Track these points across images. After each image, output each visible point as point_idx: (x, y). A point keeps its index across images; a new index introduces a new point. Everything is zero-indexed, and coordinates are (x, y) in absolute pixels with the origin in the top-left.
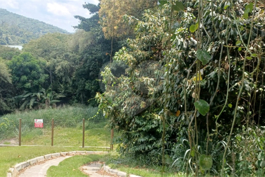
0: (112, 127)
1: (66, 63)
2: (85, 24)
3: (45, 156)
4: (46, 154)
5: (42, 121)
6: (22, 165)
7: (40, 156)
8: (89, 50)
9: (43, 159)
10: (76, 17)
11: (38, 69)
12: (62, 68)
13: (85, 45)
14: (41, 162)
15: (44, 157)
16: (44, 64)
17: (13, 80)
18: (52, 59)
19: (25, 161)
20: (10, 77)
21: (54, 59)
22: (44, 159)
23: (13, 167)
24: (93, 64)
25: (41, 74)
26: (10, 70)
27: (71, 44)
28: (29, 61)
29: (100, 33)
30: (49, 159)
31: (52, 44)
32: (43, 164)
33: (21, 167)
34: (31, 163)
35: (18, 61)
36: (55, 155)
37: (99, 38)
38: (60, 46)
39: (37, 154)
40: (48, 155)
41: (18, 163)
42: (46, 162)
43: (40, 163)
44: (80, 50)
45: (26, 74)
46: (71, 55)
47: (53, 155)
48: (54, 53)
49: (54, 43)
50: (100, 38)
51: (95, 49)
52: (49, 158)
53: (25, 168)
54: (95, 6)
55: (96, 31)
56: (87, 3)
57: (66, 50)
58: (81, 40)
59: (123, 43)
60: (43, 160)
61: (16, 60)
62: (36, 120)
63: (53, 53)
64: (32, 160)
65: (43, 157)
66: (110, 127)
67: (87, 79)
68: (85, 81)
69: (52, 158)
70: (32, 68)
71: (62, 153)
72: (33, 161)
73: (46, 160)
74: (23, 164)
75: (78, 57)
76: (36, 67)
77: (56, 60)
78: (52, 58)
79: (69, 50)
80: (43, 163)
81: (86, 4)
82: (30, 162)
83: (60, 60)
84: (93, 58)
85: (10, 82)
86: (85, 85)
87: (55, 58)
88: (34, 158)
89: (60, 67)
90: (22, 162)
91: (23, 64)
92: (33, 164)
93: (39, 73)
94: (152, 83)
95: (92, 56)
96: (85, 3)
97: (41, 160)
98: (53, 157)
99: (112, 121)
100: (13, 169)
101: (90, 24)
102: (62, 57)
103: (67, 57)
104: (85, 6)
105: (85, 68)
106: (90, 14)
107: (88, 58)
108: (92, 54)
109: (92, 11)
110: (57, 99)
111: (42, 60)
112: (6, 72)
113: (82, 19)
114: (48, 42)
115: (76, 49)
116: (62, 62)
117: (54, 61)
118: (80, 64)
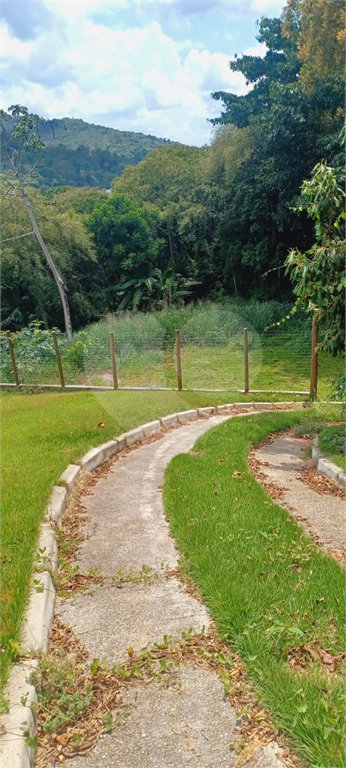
0: (335, 350)
1: (198, 210)
2: (237, 111)
3: (164, 419)
4: (164, 416)
6: (104, 452)
7: (151, 420)
8: (246, 174)
9: (157, 428)
10: (216, 96)
11: (142, 230)
12: (192, 220)
13: (239, 163)
14: (153, 436)
15: (161, 422)
16: (155, 217)
17: (99, 253)
18: (169, 205)
19: (112, 439)
20: (93, 248)
21: (173, 204)
22: (160, 428)
23: (77, 461)
24: (257, 205)
25: (151, 239)
26: (92, 235)
27: (207, 165)
28: (127, 212)
29: (272, 125)
30: (173, 427)
31: (169, 172)
32: (157, 441)
33: (101, 455)
34: (130, 441)
35: (105, 214)
36: (185, 416)
37: (270, 136)
38: (185, 173)
39: (142, 418)
40: (169, 417)
41: (95, 446)
42: (166, 435)
43: (151, 437)
44: (228, 179)
45: (122, 240)
46: (208, 189)
47: (181, 416)
48: (174, 189)
49: (171, 169)
50: (273, 136)
51: (261, 170)
52: (174, 424)
53: (114, 457)
54: (258, 60)
55: (261, 122)
56: (240, 57)
57: (196, 179)
58: (228, 151)
59: (329, 143)
60: (159, 431)
61: (101, 212)
63: (172, 190)
64: (131, 432)
65: (158, 422)
66: (329, 349)
67: (244, 243)
68: (241, 247)
69: (180, 423)
70: (132, 227)
71: (201, 409)
72: (132, 436)
73: (167, 428)
74: (108, 449)
75: (223, 193)
76: (140, 223)
77: (177, 206)
78: (170, 202)
79: (203, 180)
80: (158, 439)
81: (238, 59)
82: (125, 440)
83: (185, 204)
84: (257, 191)
85: (94, 258)
86: (241, 256)
87: (177, 201)
88: (136, 427)
89: (187, 220)
90: (106, 442)
91: (113, 219)
92: (135, 443)
93: (145, 237)
95: (254, 188)
96: (236, 56)
97: (154, 432)
98: (181, 420)
99: (336, 332)
100: (78, 468)
101: (247, 108)
102: (189, 197)
103: (200, 197)
104: (234, 66)
105: (240, 217)
106: (247, 83)
107: (245, 194)
108: (253, 182)
109: (251, 77)
110: (184, 289)
111: (150, 207)
112: (84, 239)
113: (229, 99)
114: (161, 166)
115: (218, 176)
116: (191, 209)
117: (174, 206)
118: (228, 208)
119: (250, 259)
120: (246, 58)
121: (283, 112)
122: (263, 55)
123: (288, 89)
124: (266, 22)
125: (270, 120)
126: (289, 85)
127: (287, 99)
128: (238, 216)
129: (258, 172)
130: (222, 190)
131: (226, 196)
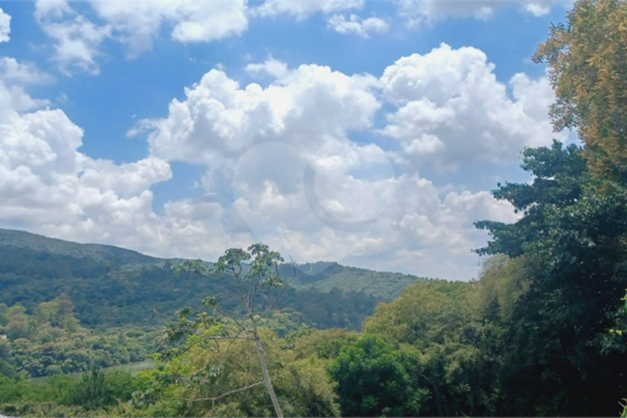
1: (470, 353)
2: (506, 239)
8: (528, 306)
10: (480, 225)
11: (399, 377)
12: (462, 365)
13: (516, 295)
16: (415, 362)
18: (432, 346)
20: (336, 401)
21: (437, 345)
24: (548, 346)
25: (410, 389)
26: (336, 384)
27: (475, 302)
28: (379, 355)
29: (553, 252)
31: (430, 309)
35: (352, 358)
37: (552, 263)
38: (449, 309)
44: (503, 315)
45: (374, 390)
46: (479, 328)
48: (438, 328)
49: (432, 305)
50: (556, 264)
51: (546, 304)
54: (526, 187)
55: (539, 248)
56: (503, 185)
57: (464, 316)
58: (501, 284)
61: (348, 357)
63: (434, 329)
68: (531, 401)
70: (387, 372)
75: (500, 331)
76: (396, 369)
77: (442, 348)
78: (433, 344)
79: (473, 317)
81: (502, 188)
83: (451, 345)
84: (545, 329)
85: (338, 414)
87: (441, 342)
89: (455, 365)
91: (363, 364)
93: (404, 384)
95: (540, 325)
96: (499, 185)
101: (519, 236)
102: (457, 337)
103: (470, 336)
104: (498, 195)
105: (525, 361)
106: (516, 211)
107: (527, 331)
108: (538, 318)
109: (519, 204)
111: (408, 350)
112: (326, 389)
113: (496, 227)
114: (420, 302)
115: (492, 313)
116: (460, 351)
117: (439, 348)
118: (509, 350)
120: (512, 187)
121: (565, 237)
122: (531, 183)
123: (567, 212)
124: (529, 152)
125: (550, 245)
126: (568, 208)
127: (567, 222)
129: (542, 306)
130: (498, 328)
131: (504, 336)
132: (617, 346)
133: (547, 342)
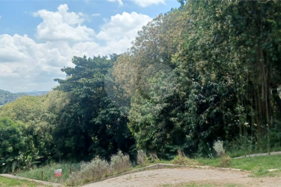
1: (44, 124)
2: (65, 86)
5: (61, 170)
10: (55, 80)
11: (18, 133)
12: (42, 127)
13: (64, 104)
16: (23, 127)
18: (30, 121)
21: (32, 121)
24: (73, 121)
25: (21, 137)
28: (10, 125)
29: (83, 93)
31: (28, 107)
37: (83, 97)
38: (37, 108)
44: (57, 111)
45: (7, 138)
46: (48, 115)
49: (29, 106)
51: (73, 108)
56: (66, 67)
57: (42, 111)
58: (58, 100)
62: (56, 170)
63: (31, 115)
67: (66, 137)
68: (64, 139)
70: (14, 131)
76: (17, 130)
77: (34, 122)
78: (30, 120)
79: (46, 111)
83: (38, 121)
84: (72, 116)
86: (65, 143)
89: (38, 128)
91: (4, 128)
93: (19, 136)
94: (177, 120)
95: (71, 114)
96: (64, 67)
101: (70, 86)
102: (40, 118)
103: (45, 118)
104: (62, 70)
105: (64, 126)
106: (67, 76)
107: (66, 117)
108: (70, 112)
109: (69, 74)
110: (36, 160)
111: (20, 123)
113: (61, 82)
114: (24, 105)
115: (52, 109)
116: (41, 124)
117: (32, 122)
118: (58, 123)
119: (69, 144)
120: (69, 68)
121: (87, 89)
122: (74, 67)
123: (89, 81)
125: (82, 90)
127: (88, 85)
128: (63, 126)
129: (72, 108)
130: (55, 115)
131: (56, 118)
132: (100, 122)
133: (72, 120)
